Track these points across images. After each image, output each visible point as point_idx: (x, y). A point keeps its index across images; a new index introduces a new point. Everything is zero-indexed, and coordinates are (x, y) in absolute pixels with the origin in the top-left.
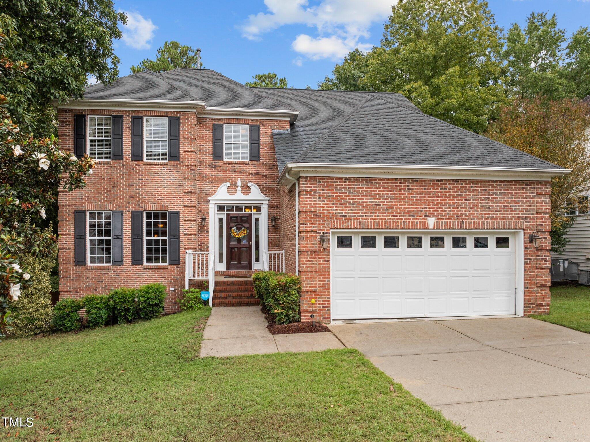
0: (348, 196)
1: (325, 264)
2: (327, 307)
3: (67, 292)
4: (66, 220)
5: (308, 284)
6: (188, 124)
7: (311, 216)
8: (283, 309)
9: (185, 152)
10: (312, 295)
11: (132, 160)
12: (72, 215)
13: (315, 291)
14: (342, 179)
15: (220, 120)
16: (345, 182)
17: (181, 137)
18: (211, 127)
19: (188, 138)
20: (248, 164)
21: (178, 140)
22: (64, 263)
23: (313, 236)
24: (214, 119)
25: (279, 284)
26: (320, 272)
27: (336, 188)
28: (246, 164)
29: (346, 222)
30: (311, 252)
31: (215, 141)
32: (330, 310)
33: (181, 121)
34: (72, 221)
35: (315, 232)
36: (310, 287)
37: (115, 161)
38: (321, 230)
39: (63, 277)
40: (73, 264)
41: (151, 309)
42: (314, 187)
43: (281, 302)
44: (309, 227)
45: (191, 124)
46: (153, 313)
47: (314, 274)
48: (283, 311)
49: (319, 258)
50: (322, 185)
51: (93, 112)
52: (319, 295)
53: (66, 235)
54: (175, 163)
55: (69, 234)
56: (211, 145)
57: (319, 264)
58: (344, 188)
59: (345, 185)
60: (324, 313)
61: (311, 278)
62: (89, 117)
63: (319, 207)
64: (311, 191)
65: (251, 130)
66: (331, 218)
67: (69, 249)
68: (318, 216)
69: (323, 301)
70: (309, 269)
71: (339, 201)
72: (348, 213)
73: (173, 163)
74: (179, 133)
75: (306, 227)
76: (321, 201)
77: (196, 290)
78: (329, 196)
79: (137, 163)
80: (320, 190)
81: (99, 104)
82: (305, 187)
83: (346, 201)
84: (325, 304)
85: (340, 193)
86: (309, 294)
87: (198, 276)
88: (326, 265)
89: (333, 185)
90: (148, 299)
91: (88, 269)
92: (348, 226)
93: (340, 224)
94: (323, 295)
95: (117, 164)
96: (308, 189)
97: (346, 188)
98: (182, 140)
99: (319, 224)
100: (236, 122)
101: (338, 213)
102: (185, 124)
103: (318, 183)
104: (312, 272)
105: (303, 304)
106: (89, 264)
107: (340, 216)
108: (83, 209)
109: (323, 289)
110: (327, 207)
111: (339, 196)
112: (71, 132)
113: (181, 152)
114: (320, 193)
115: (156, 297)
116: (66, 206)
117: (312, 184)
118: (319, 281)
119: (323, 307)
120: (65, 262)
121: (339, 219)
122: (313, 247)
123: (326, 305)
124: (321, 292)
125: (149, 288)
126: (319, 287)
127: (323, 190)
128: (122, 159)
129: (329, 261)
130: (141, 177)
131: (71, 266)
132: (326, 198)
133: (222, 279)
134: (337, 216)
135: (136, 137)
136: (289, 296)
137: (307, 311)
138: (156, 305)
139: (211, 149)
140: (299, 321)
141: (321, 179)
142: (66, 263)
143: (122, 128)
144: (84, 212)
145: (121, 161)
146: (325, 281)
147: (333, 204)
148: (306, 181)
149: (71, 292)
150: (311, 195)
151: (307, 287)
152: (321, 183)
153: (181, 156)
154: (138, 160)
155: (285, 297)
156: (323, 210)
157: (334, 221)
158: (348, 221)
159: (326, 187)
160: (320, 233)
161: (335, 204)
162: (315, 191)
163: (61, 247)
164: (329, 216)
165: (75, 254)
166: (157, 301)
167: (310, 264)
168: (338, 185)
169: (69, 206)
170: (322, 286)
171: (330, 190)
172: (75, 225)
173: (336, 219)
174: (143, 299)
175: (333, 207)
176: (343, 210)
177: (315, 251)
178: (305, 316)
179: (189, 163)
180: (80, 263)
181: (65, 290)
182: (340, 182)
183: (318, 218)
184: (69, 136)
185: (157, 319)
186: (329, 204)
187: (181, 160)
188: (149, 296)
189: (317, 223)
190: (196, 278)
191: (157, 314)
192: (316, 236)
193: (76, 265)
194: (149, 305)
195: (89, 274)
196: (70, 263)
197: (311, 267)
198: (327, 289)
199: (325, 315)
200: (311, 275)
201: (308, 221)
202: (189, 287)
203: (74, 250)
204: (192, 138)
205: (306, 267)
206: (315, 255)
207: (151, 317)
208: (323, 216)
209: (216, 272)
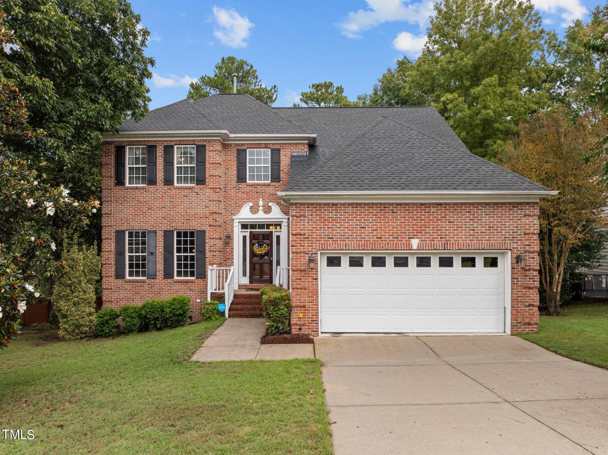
0: (335, 220)
1: (313, 282)
2: (315, 321)
3: (109, 301)
4: (108, 239)
5: (298, 300)
6: (213, 151)
7: (300, 238)
8: (274, 322)
9: (210, 176)
10: (301, 310)
11: (164, 185)
12: (113, 235)
13: (304, 307)
14: (329, 205)
15: (243, 145)
16: (332, 207)
17: (207, 163)
18: (235, 152)
19: (213, 164)
20: (269, 185)
21: (205, 165)
22: (106, 277)
23: (302, 256)
24: (238, 145)
25: (269, 300)
26: (309, 289)
27: (324, 213)
28: (267, 185)
29: (333, 244)
30: (301, 271)
31: (239, 165)
32: (318, 323)
33: (207, 148)
34: (114, 239)
35: (305, 253)
36: (300, 302)
37: (150, 186)
38: (310, 251)
39: (106, 289)
40: (114, 277)
41: (176, 319)
42: (304, 212)
43: (271, 316)
44: (299, 249)
45: (215, 151)
46: (179, 322)
47: (303, 291)
48: (273, 323)
49: (308, 276)
50: (311, 210)
51: (131, 143)
52: (307, 310)
53: (108, 251)
54: (202, 186)
55: (111, 251)
56: (235, 169)
57: (308, 282)
58: (331, 213)
59: (332, 210)
60: (312, 326)
61: (301, 295)
62: (127, 147)
63: (308, 230)
64: (300, 216)
65: (272, 154)
66: (319, 241)
67: (111, 264)
68: (307, 238)
69: (312, 315)
70: (299, 286)
71: (326, 225)
72: (335, 236)
73: (199, 186)
74: (205, 159)
75: (296, 249)
76: (310, 225)
77: (216, 302)
78: (317, 220)
79: (168, 187)
80: (309, 215)
81: (136, 136)
82: (296, 212)
83: (334, 225)
84: (313, 318)
85: (328, 218)
86: (299, 308)
87: (219, 289)
88: (314, 283)
89: (321, 210)
90: (174, 309)
91: (126, 282)
92: (335, 247)
93: (327, 246)
94: (312, 310)
95: (152, 188)
96: (298, 214)
97: (333, 213)
98: (207, 166)
99: (308, 246)
100: (259, 146)
101: (326, 235)
102: (210, 151)
103: (307, 209)
104: (301, 289)
105: (293, 318)
106: (128, 277)
107: (328, 238)
108: (123, 229)
109: (312, 305)
110: (316, 230)
111: (326, 220)
112: (113, 162)
113: (207, 176)
114: (309, 217)
115: (180, 308)
116: (108, 226)
117: (302, 210)
118: (308, 297)
119: (312, 321)
120: (107, 275)
121: (326, 241)
122: (302, 266)
123: (314, 319)
124: (310, 307)
125: (175, 299)
126: (308, 302)
127: (312, 215)
128: (156, 184)
129: (317, 279)
130: (172, 200)
131: (112, 279)
132: (315, 222)
133: (244, 292)
134: (325, 238)
135: (168, 164)
136: (278, 310)
137: (297, 324)
138: (181, 315)
139: (235, 172)
140: (289, 332)
141: (310, 205)
142: (108, 277)
143: (156, 156)
144: (123, 232)
145: (155, 186)
146: (313, 297)
147: (321, 228)
148: (296, 207)
149: (112, 302)
150: (301, 220)
151: (297, 302)
152: (310, 209)
153: (207, 180)
154: (170, 185)
155: (275, 311)
156: (312, 233)
157: (322, 243)
158: (335, 243)
159: (314, 212)
160: (309, 254)
161: (323, 228)
162: (304, 216)
163: (104, 263)
164: (317, 238)
165: (116, 268)
166: (181, 312)
167: (300, 282)
168: (326, 210)
169: (111, 226)
170: (311, 302)
171: (318, 215)
172: (115, 243)
173: (324, 241)
174: (169, 309)
175: (321, 230)
176: (330, 233)
177: (304, 271)
178: (295, 329)
179: (214, 187)
180: (120, 277)
181: (107, 300)
182: (328, 208)
183: (307, 241)
184: (111, 164)
185: (181, 328)
186: (317, 228)
187: (207, 183)
188: (174, 307)
189: (306, 245)
190: (217, 291)
191: (182, 323)
192: (305, 256)
193: (116, 278)
194: (174, 315)
195: (128, 286)
196: (111, 277)
197: (301, 284)
198: (315, 305)
199: (313, 328)
200: (301, 292)
201: (298, 243)
202: (211, 299)
203: (115, 265)
204: (216, 164)
205: (296, 284)
206: (304, 274)
207: (177, 326)
208: (312, 238)
209: (239, 285)
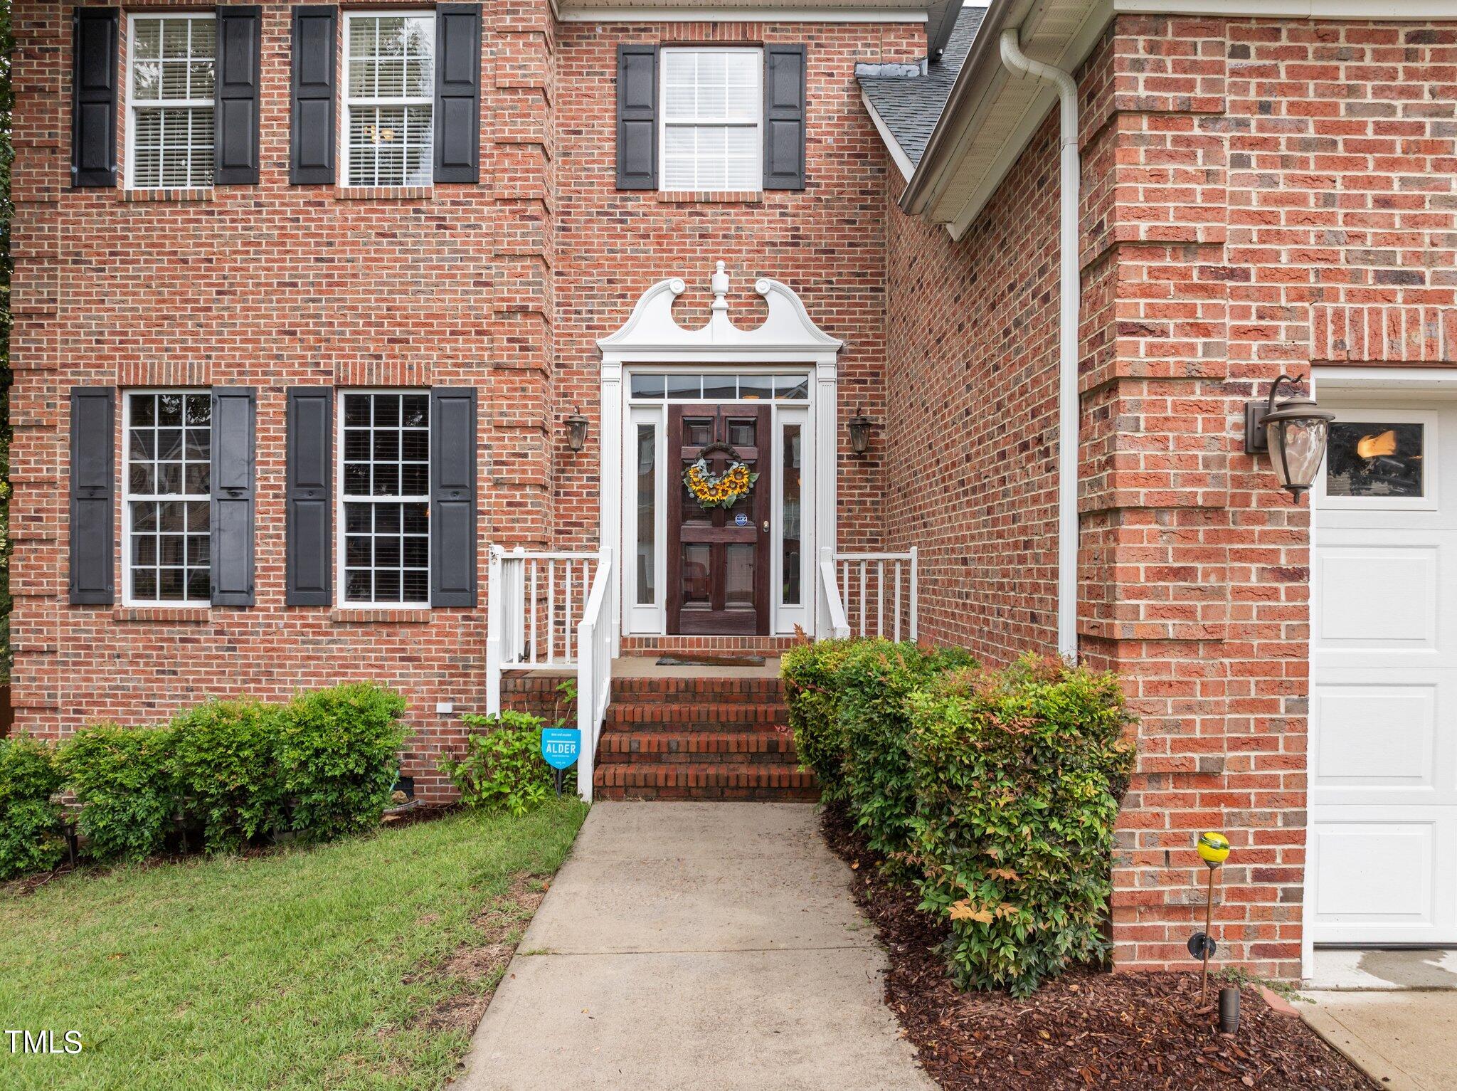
0: (1432, 147)
1: (1272, 594)
2: (1285, 876)
3: (41, 709)
4: (39, 427)
5: (1166, 726)
6: (515, 33)
7: (1185, 274)
8: (1011, 896)
9: (500, 144)
10: (1187, 801)
11: (293, 185)
12: (62, 408)
13: (1206, 777)
14: (1391, 37)
15: (645, 28)
16: (1410, 55)
17: (486, 86)
18: (610, 58)
19: (512, 89)
20: (758, 205)
21: (474, 96)
22: (29, 597)
23: (1198, 406)
24: (622, 28)
25: (992, 730)
26: (1245, 650)
27: (1352, 91)
28: (751, 205)
29: (1413, 321)
30: (1188, 512)
31: (627, 115)
32: (1297, 895)
33: (488, 21)
34: (63, 429)
35: (1215, 381)
36: (1178, 745)
37: (227, 191)
38: (1253, 370)
39: (27, 652)
40: (63, 597)
41: (332, 798)
42: (1211, 85)
43: (995, 852)
44: (1175, 350)
45: (525, 33)
46: (347, 815)
47: (1200, 658)
48: (1008, 910)
49: (1239, 555)
50: (1261, 72)
52: (1231, 800)
53: (38, 484)
54: (462, 191)
55: (51, 483)
56: (608, 131)
57: (1238, 593)
58: (1404, 92)
59: (1410, 74)
60: (1261, 913)
61: (1186, 686)
62: (131, 18)
63: (1239, 217)
64: (1185, 112)
65: (770, 68)
66: (1318, 294)
67: (50, 541)
68: (1231, 274)
69: (1261, 837)
70: (1172, 628)
71: (1370, 182)
72: (1432, 260)
73: (451, 190)
74: (477, 69)
75: (1151, 350)
76: (1249, 179)
77: (527, 718)
78: (1307, 145)
79: (311, 194)
80: (1247, 107)
82: (1150, 84)
83: (1421, 183)
84: (1269, 856)
85: (1379, 128)
86: (1169, 789)
87: (542, 656)
88: (1283, 602)
89: (1332, 73)
90: (318, 753)
91: (118, 622)
92: (1431, 347)
93: (1376, 335)
94: (1262, 800)
95: (236, 199)
96: (1171, 99)
97: (1415, 93)
98: (488, 99)
99: (1240, 332)
100: (711, 39)
101: (1366, 256)
102: (501, 33)
103: (1231, 63)
104: (1188, 645)
105: (1130, 859)
106: (127, 600)
107: (1380, 277)
108: (105, 381)
109: (1263, 763)
110: (1294, 219)
111: (1370, 147)
112: (62, 80)
113: (487, 146)
114: (1243, 124)
115: (350, 746)
116: (39, 370)
117: (1195, 67)
118: (1237, 706)
119: (1259, 876)
120: (33, 590)
121: (1368, 296)
122: (1198, 480)
123: (1279, 863)
124: (1247, 781)
125: (325, 705)
126: (1236, 744)
127: (1265, 108)
128: (256, 183)
129: (1300, 574)
130: (325, 252)
131: (55, 610)
132: (1285, 162)
133: (648, 670)
134: (1357, 276)
135: (310, 92)
137: (1151, 905)
138: (355, 780)
139: (609, 146)
140: (1098, 967)
141: (1249, 34)
142: (38, 597)
143: (257, 56)
144: (106, 396)
145: (250, 191)
146: (1272, 706)
147: (1328, 200)
148: (1152, 48)
149: (55, 709)
150: (1188, 142)
151: (1155, 745)
152: (1253, 61)
153: (486, 164)
154: (317, 185)
155: (1025, 816)
156: (1264, 237)
157: (1339, 314)
158: (1433, 315)
159: (1283, 90)
160: (1245, 390)
161: (1347, 200)
162: (1212, 114)
163: (20, 533)
164: (1301, 276)
165: (71, 560)
166: (352, 764)
167: (1181, 594)
168: (1364, 74)
169: (52, 370)
170: (1258, 743)
171: (1308, 109)
172: (71, 447)
173: (1351, 295)
174: (295, 754)
175: (1330, 219)
176: (1399, 239)
177: (1213, 512)
178: (1136, 934)
179: (518, 193)
180: (90, 598)
181: (33, 701)
182: (1378, 55)
183: (1234, 294)
184: (54, 92)
185: (356, 843)
186: (1302, 200)
187: (485, 178)
188: (318, 743)
189: (1229, 322)
190: (533, 665)
191: (361, 819)
192: (1215, 407)
193: (74, 606)
194: (321, 780)
195: (126, 641)
196: (52, 597)
197: (1188, 613)
198: (1286, 762)
199: (1267, 931)
200: (1183, 670)
201: (1167, 311)
202: (503, 704)
203: (70, 543)
204: (528, 90)
205: (1154, 612)
206: (1212, 537)
207: (337, 831)
208: (1264, 275)
209: (624, 641)
